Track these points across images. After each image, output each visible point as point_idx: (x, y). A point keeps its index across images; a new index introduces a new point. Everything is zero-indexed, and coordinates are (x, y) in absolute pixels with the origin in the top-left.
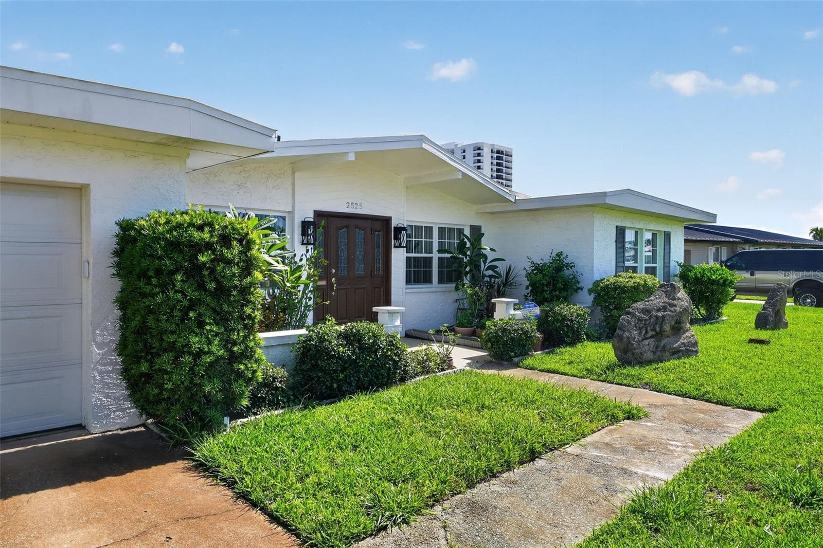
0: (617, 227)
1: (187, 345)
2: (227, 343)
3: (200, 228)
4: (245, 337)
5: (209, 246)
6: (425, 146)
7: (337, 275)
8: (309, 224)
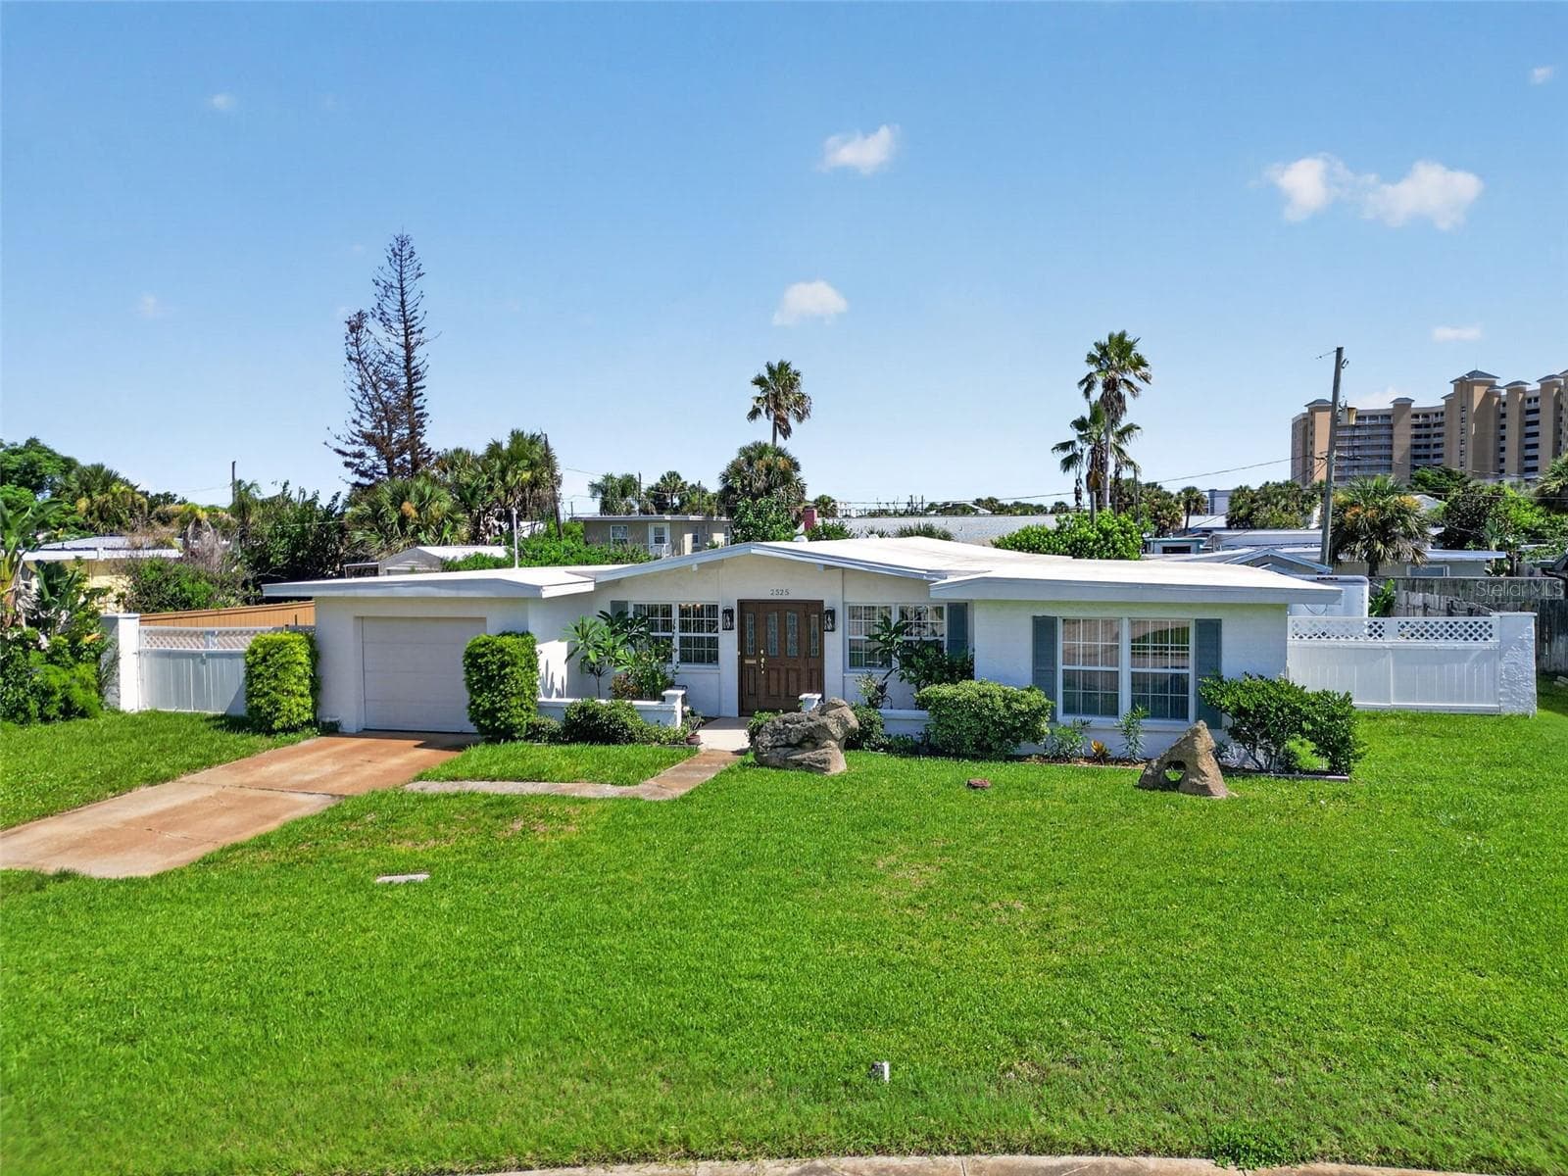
1: (475, 701)
2: (493, 702)
3: (483, 646)
4: (501, 701)
5: (483, 655)
6: (753, 551)
7: (766, 655)
8: (729, 612)
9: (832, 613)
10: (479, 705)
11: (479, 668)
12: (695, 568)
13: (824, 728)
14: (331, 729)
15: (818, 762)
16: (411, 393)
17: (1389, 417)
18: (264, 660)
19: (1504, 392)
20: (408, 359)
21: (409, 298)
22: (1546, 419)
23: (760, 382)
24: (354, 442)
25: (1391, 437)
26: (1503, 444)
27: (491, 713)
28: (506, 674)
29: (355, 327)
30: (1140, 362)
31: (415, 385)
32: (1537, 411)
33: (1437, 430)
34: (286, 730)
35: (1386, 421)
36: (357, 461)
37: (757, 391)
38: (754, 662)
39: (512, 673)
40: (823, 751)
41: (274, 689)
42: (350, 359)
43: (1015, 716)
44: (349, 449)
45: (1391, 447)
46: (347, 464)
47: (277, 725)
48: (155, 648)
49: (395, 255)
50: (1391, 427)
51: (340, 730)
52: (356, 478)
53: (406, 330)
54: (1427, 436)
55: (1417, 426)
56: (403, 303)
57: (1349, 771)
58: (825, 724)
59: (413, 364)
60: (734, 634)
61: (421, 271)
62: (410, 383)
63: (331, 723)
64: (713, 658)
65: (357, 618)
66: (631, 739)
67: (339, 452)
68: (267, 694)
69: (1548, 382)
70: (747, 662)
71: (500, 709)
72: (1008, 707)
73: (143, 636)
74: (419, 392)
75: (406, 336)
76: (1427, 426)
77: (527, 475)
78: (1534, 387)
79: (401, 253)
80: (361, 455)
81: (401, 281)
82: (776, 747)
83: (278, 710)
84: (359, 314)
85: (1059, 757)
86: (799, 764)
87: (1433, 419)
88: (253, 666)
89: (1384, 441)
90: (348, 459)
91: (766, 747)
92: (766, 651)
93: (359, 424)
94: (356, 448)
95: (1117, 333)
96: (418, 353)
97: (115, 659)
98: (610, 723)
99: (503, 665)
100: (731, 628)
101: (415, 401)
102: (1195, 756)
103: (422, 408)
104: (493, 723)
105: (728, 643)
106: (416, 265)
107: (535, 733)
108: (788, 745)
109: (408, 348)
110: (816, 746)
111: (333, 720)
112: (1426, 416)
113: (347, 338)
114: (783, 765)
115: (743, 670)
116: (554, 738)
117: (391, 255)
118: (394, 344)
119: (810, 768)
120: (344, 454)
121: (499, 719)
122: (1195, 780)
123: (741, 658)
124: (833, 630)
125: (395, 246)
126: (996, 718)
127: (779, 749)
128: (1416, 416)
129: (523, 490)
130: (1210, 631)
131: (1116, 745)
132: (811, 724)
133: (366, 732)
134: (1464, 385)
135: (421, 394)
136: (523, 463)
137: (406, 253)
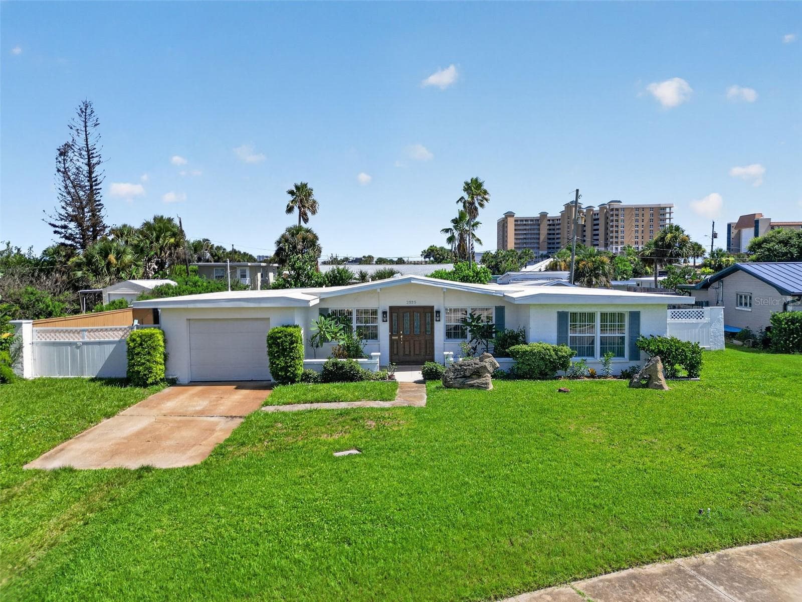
0: (558, 312)
1: (275, 362)
2: (286, 363)
3: (280, 333)
4: (291, 362)
5: (280, 338)
6: (412, 282)
7: (403, 334)
8: (384, 313)
9: (438, 312)
10: (278, 364)
11: (278, 345)
12: (379, 290)
13: (485, 367)
14: (173, 382)
15: (483, 384)
16: (92, 191)
17: (538, 220)
18: (141, 344)
19: (585, 211)
20: (90, 172)
21: (90, 137)
22: (602, 222)
23: (291, 193)
24: (62, 219)
25: (539, 230)
26: (584, 233)
27: (285, 369)
28: (293, 347)
29: (63, 153)
30: (485, 192)
31: (94, 188)
32: (598, 219)
33: (558, 227)
34: (152, 384)
35: (537, 222)
36: (63, 230)
37: (290, 198)
38: (397, 338)
39: (296, 346)
40: (484, 379)
41: (148, 361)
42: (59, 171)
43: (560, 358)
44: (58, 223)
45: (539, 234)
46: (55, 232)
47: (150, 381)
48: (43, 340)
49: (82, 112)
50: (539, 225)
51: (177, 382)
52: (63, 240)
53: (89, 155)
54: (554, 230)
55: (550, 225)
56: (86, 139)
57: (699, 376)
58: (485, 366)
59: (93, 175)
60: (387, 324)
61: (98, 123)
62: (91, 186)
63: (173, 379)
64: (375, 336)
65: (187, 319)
66: (361, 379)
68: (144, 364)
69: (602, 207)
70: (393, 338)
71: (291, 366)
72: (556, 354)
73: (35, 333)
74: (98, 191)
75: (89, 158)
76: (554, 225)
77: (172, 240)
78: (597, 209)
79: (85, 111)
80: (65, 227)
81: (86, 127)
82: (456, 378)
83: (151, 372)
84: (66, 145)
85: (575, 376)
86: (472, 386)
87: (556, 222)
88: (134, 348)
89: (536, 232)
90: (57, 229)
91: (451, 379)
92: (403, 332)
93: (65, 209)
94: (63, 223)
95: (475, 177)
96: (97, 170)
97: (20, 348)
98: (351, 370)
99: (292, 343)
100: (387, 321)
101: (95, 196)
102: (657, 371)
103: (99, 201)
104: (286, 374)
105: (384, 329)
106: (95, 118)
107: (306, 378)
108: (465, 377)
109: (90, 166)
110: (479, 376)
111: (175, 377)
112: (553, 220)
113: (57, 159)
114: (462, 386)
115: (391, 341)
116: (316, 381)
117: (79, 112)
118: (82, 164)
119: (479, 387)
120: (54, 226)
121: (290, 371)
122: (656, 383)
123: (391, 336)
124: (439, 321)
125: (82, 106)
126: (552, 360)
127: (458, 379)
128: (549, 220)
129: (170, 249)
130: (635, 317)
131: (599, 369)
132: (477, 366)
133: (193, 383)
134: (570, 207)
135: (99, 193)
136: (168, 233)
137: (88, 111)
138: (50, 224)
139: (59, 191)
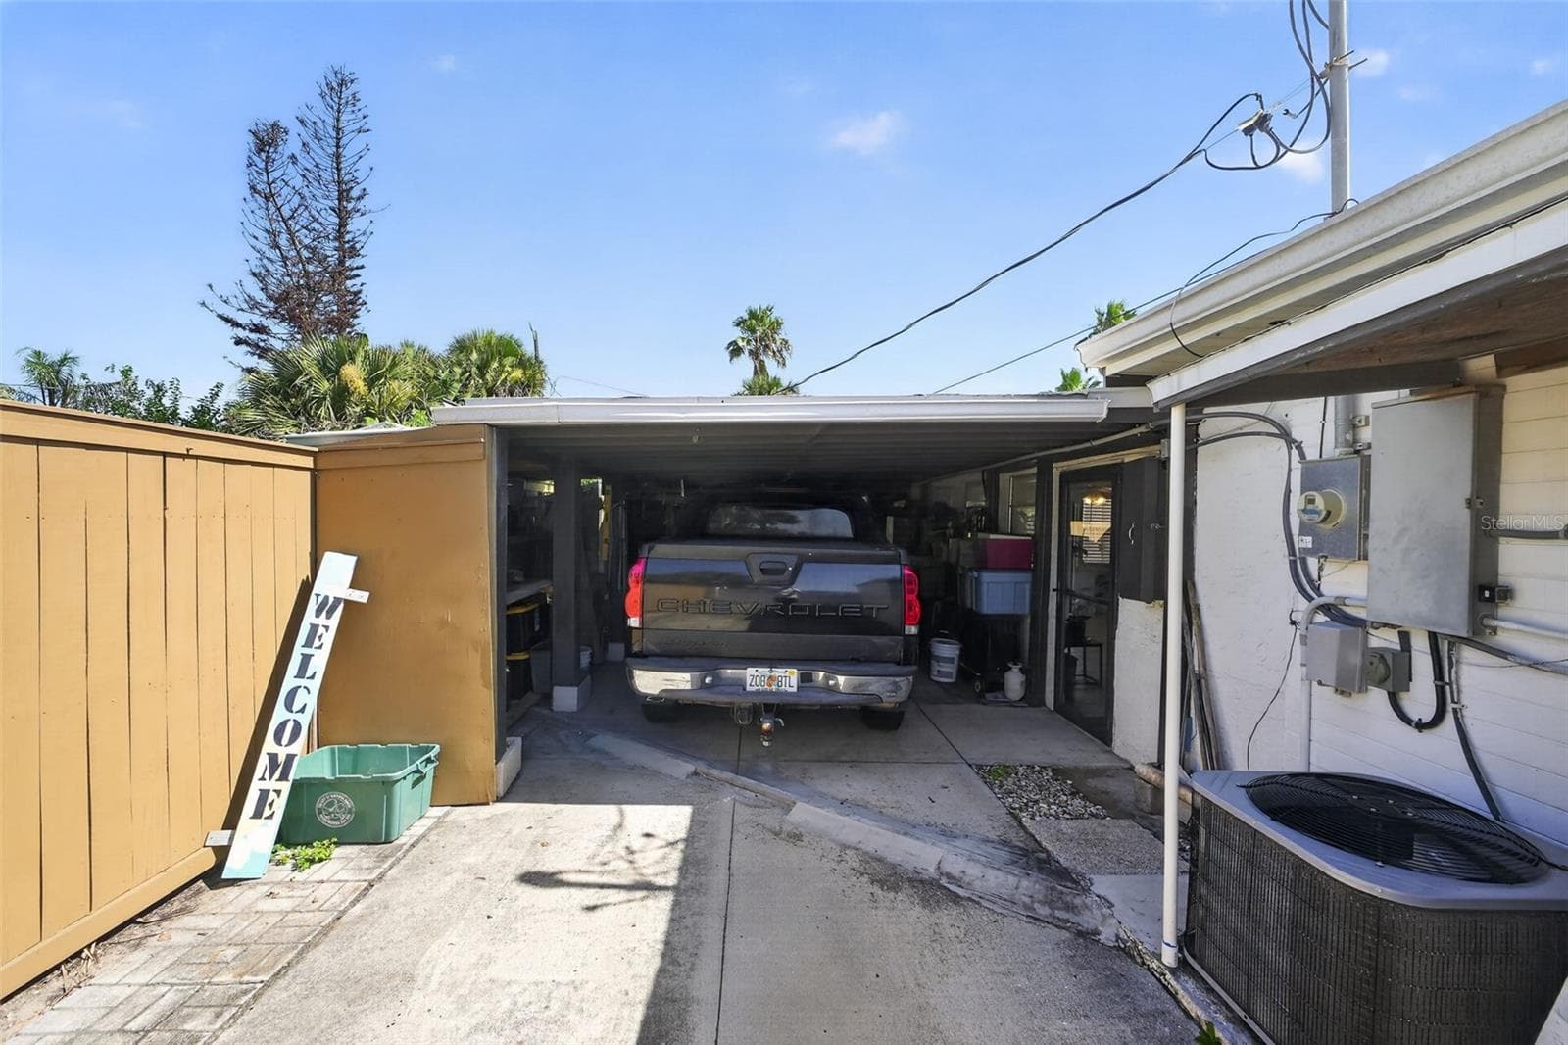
16: (341, 272)
20: (342, 229)
21: (348, 153)
23: (741, 323)
24: (252, 308)
31: (348, 263)
36: (254, 336)
37: (737, 331)
44: (243, 318)
46: (239, 342)
52: (253, 361)
53: (340, 193)
56: (338, 156)
59: (348, 237)
61: (366, 125)
62: (341, 262)
67: (228, 320)
74: (355, 272)
75: (340, 199)
77: (518, 374)
79: (338, 88)
80: (258, 329)
81: (338, 130)
90: (242, 334)
93: (261, 278)
94: (256, 318)
96: (356, 224)
101: (349, 283)
103: (358, 293)
106: (360, 114)
109: (343, 215)
117: (325, 92)
118: (324, 205)
120: (237, 325)
125: (332, 77)
129: (511, 392)
135: (358, 276)
136: (508, 360)
137: (346, 93)
138: (221, 316)
139: (253, 242)
